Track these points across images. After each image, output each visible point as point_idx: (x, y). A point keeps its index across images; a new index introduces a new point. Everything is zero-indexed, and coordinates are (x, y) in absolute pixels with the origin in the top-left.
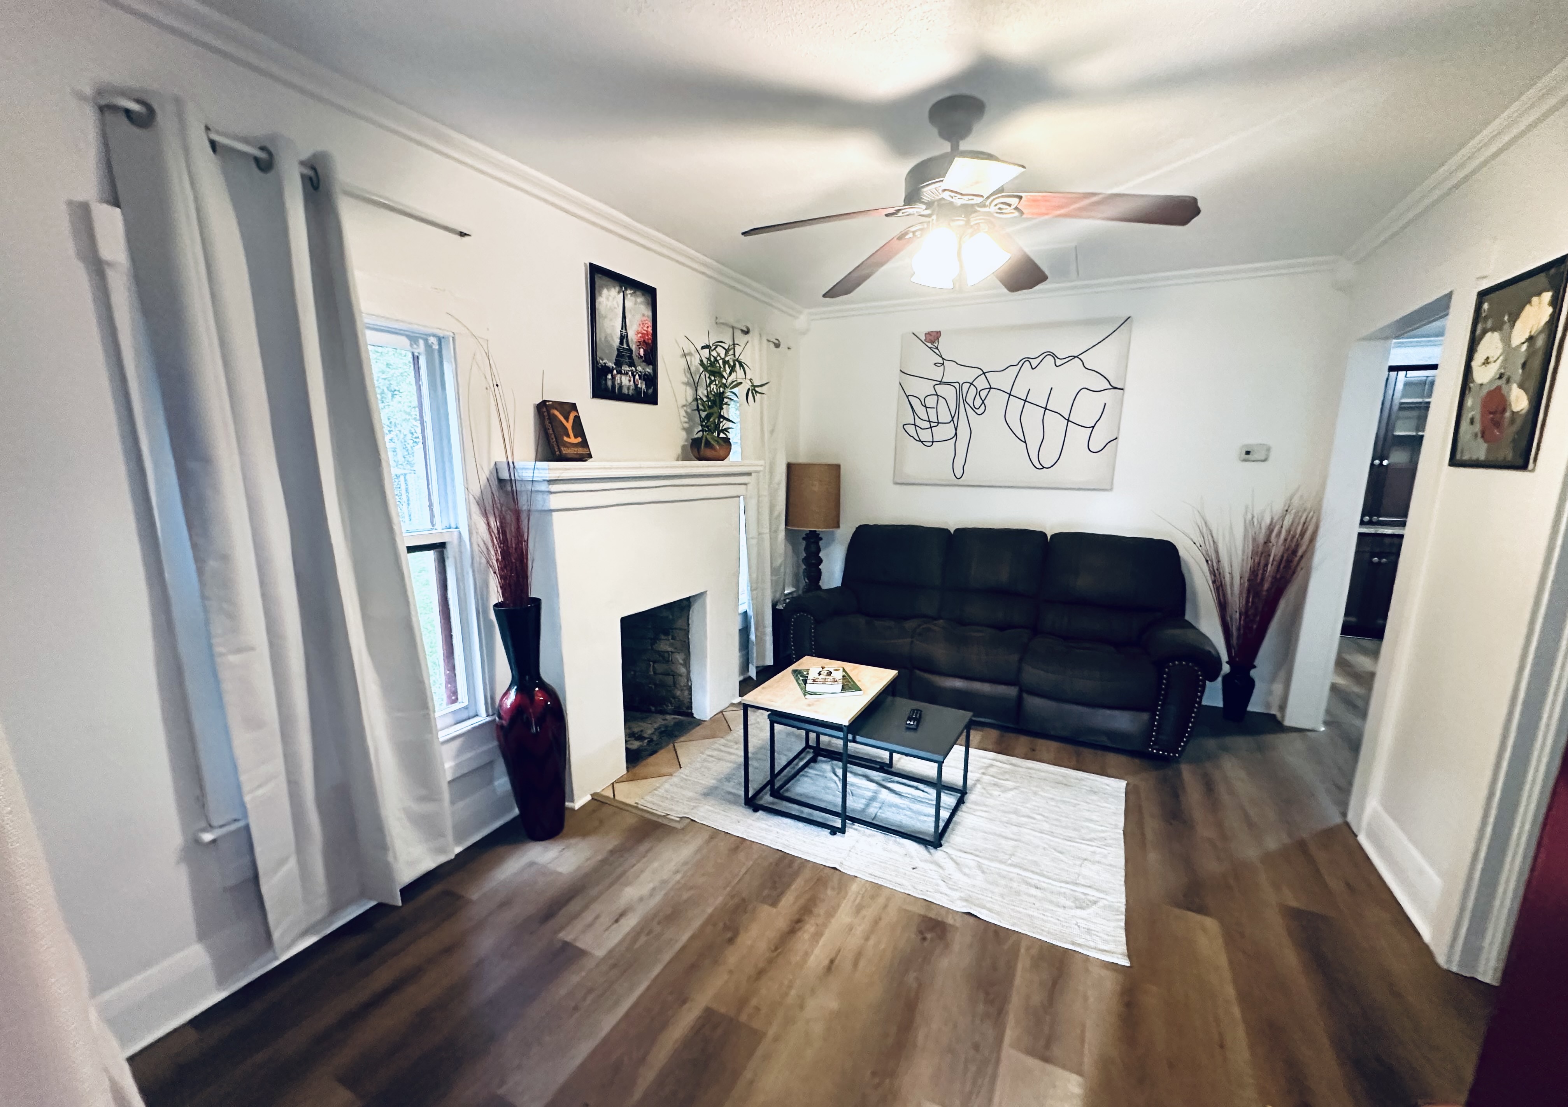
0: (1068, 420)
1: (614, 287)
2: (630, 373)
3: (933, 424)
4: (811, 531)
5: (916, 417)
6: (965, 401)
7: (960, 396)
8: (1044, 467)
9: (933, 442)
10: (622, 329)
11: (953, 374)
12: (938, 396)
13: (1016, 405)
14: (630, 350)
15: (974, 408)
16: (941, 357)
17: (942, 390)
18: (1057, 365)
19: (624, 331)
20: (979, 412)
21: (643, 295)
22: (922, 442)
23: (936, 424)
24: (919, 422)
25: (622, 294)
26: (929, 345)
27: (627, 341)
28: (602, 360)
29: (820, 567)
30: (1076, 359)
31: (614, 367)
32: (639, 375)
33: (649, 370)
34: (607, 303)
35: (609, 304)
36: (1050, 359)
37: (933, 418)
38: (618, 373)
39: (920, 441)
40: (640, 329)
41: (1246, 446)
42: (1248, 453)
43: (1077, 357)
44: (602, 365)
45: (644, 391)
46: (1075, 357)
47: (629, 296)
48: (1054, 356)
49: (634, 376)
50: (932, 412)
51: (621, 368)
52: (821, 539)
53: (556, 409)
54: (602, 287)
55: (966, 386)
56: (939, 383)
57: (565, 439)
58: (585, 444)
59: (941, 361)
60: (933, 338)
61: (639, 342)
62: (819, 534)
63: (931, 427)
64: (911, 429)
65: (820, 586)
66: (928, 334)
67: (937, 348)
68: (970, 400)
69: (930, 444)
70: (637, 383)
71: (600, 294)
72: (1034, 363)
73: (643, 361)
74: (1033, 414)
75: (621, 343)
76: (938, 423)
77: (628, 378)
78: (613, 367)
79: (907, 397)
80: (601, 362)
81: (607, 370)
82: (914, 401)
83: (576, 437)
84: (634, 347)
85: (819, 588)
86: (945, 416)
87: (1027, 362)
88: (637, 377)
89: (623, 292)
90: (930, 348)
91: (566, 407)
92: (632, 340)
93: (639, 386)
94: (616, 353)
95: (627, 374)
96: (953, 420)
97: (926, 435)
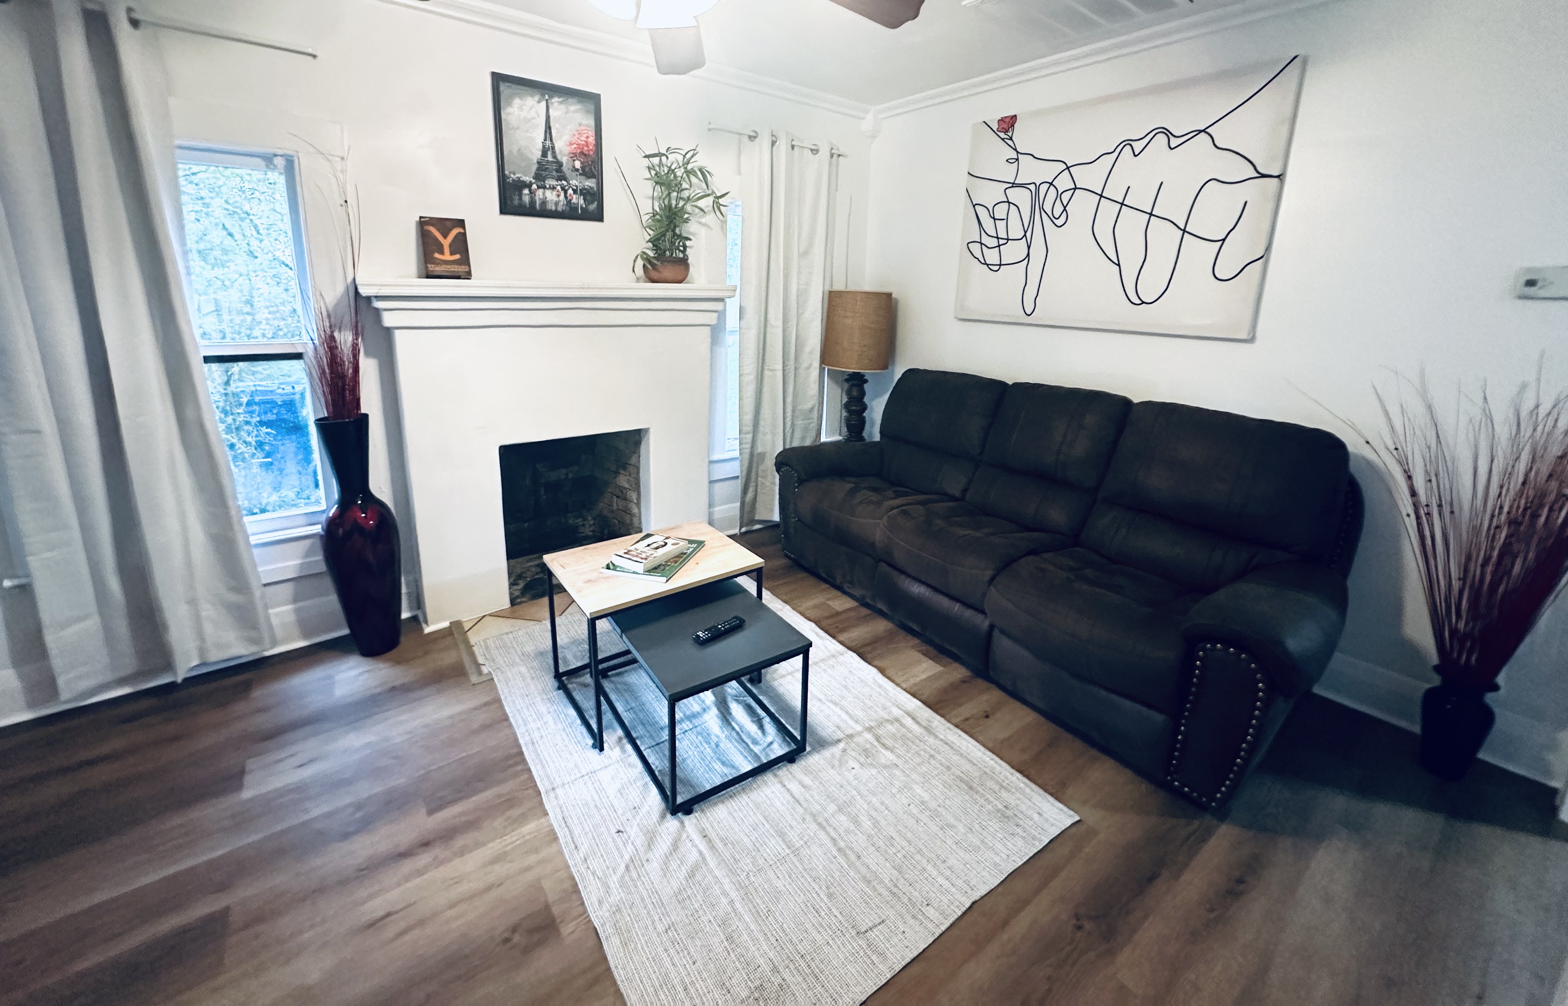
0: (1184, 231)
1: (532, 96)
2: (559, 188)
3: (1001, 242)
4: (854, 373)
5: (983, 232)
6: (1042, 208)
7: (1036, 204)
8: (1143, 302)
9: (1000, 265)
10: (545, 140)
11: (1031, 171)
12: (1009, 203)
13: (1109, 210)
14: (560, 164)
15: (1053, 219)
16: (1015, 150)
17: (1015, 195)
18: (1172, 146)
19: (548, 143)
20: (1059, 222)
21: (579, 102)
22: (988, 265)
23: (1005, 241)
24: (986, 240)
25: (544, 103)
26: (1002, 135)
27: (554, 153)
28: (514, 174)
29: (864, 414)
30: (1203, 133)
31: (533, 181)
32: (573, 189)
33: (591, 183)
34: (521, 113)
35: (523, 114)
36: (1161, 138)
37: (1003, 234)
38: (539, 187)
39: (986, 264)
40: (574, 140)
41: (1529, 270)
42: (1531, 283)
43: (1204, 131)
44: (513, 180)
45: (582, 208)
46: (1200, 131)
47: (556, 104)
48: (1167, 133)
49: (566, 192)
50: (1001, 225)
51: (544, 182)
52: (866, 381)
53: (433, 225)
54: (511, 97)
55: (1043, 188)
56: (1011, 185)
57: (437, 255)
58: (465, 260)
59: (1014, 155)
60: (1008, 124)
61: (573, 153)
62: (864, 376)
63: (999, 246)
64: (976, 248)
65: (863, 437)
66: (1001, 121)
67: (1011, 139)
68: (1048, 207)
69: (996, 268)
70: (569, 198)
71: (509, 104)
72: (1138, 147)
73: (580, 174)
74: (1131, 222)
75: (544, 154)
76: (1008, 239)
77: (555, 193)
78: (531, 182)
79: (974, 206)
80: (512, 176)
81: (521, 185)
82: (982, 213)
83: (452, 253)
84: (564, 160)
85: (862, 439)
86: (1016, 231)
87: (1128, 146)
88: (570, 191)
89: (547, 100)
90: (1003, 139)
91: (448, 224)
92: (561, 152)
93: (574, 201)
94: (534, 167)
95: (555, 188)
96: (1025, 235)
97: (992, 257)
